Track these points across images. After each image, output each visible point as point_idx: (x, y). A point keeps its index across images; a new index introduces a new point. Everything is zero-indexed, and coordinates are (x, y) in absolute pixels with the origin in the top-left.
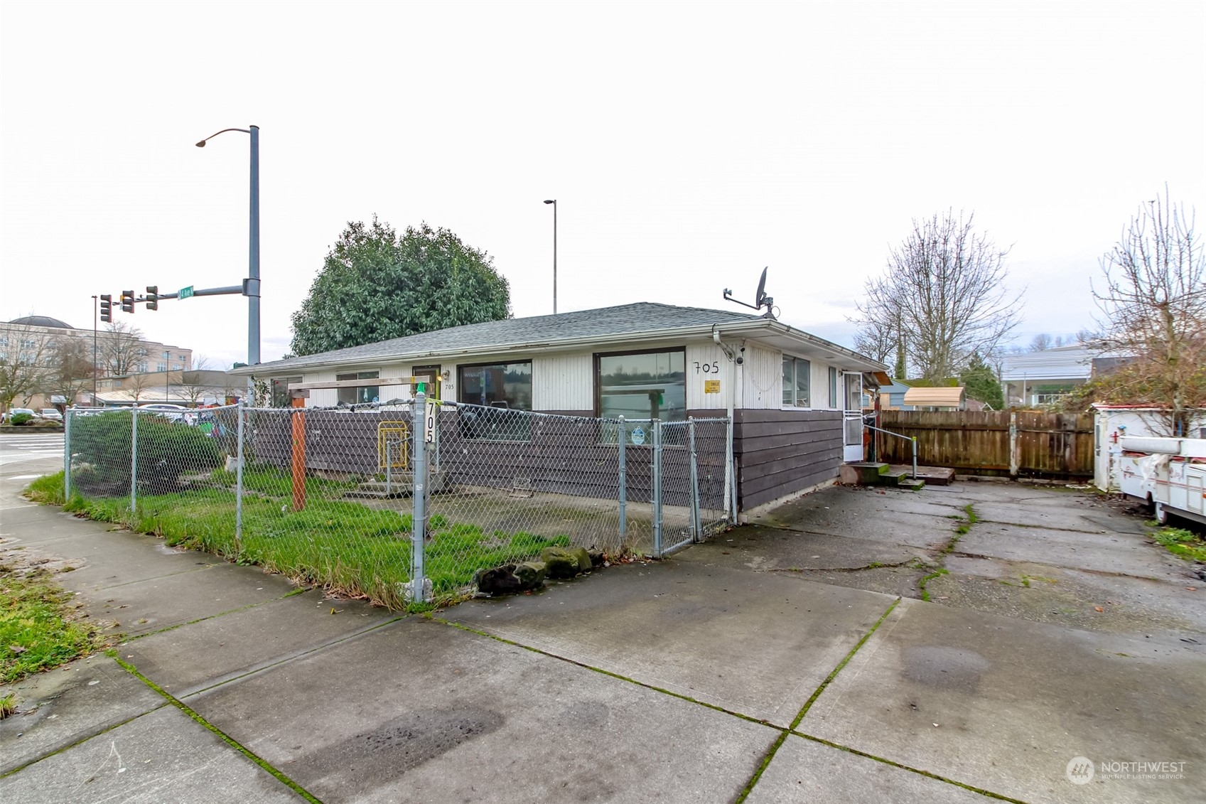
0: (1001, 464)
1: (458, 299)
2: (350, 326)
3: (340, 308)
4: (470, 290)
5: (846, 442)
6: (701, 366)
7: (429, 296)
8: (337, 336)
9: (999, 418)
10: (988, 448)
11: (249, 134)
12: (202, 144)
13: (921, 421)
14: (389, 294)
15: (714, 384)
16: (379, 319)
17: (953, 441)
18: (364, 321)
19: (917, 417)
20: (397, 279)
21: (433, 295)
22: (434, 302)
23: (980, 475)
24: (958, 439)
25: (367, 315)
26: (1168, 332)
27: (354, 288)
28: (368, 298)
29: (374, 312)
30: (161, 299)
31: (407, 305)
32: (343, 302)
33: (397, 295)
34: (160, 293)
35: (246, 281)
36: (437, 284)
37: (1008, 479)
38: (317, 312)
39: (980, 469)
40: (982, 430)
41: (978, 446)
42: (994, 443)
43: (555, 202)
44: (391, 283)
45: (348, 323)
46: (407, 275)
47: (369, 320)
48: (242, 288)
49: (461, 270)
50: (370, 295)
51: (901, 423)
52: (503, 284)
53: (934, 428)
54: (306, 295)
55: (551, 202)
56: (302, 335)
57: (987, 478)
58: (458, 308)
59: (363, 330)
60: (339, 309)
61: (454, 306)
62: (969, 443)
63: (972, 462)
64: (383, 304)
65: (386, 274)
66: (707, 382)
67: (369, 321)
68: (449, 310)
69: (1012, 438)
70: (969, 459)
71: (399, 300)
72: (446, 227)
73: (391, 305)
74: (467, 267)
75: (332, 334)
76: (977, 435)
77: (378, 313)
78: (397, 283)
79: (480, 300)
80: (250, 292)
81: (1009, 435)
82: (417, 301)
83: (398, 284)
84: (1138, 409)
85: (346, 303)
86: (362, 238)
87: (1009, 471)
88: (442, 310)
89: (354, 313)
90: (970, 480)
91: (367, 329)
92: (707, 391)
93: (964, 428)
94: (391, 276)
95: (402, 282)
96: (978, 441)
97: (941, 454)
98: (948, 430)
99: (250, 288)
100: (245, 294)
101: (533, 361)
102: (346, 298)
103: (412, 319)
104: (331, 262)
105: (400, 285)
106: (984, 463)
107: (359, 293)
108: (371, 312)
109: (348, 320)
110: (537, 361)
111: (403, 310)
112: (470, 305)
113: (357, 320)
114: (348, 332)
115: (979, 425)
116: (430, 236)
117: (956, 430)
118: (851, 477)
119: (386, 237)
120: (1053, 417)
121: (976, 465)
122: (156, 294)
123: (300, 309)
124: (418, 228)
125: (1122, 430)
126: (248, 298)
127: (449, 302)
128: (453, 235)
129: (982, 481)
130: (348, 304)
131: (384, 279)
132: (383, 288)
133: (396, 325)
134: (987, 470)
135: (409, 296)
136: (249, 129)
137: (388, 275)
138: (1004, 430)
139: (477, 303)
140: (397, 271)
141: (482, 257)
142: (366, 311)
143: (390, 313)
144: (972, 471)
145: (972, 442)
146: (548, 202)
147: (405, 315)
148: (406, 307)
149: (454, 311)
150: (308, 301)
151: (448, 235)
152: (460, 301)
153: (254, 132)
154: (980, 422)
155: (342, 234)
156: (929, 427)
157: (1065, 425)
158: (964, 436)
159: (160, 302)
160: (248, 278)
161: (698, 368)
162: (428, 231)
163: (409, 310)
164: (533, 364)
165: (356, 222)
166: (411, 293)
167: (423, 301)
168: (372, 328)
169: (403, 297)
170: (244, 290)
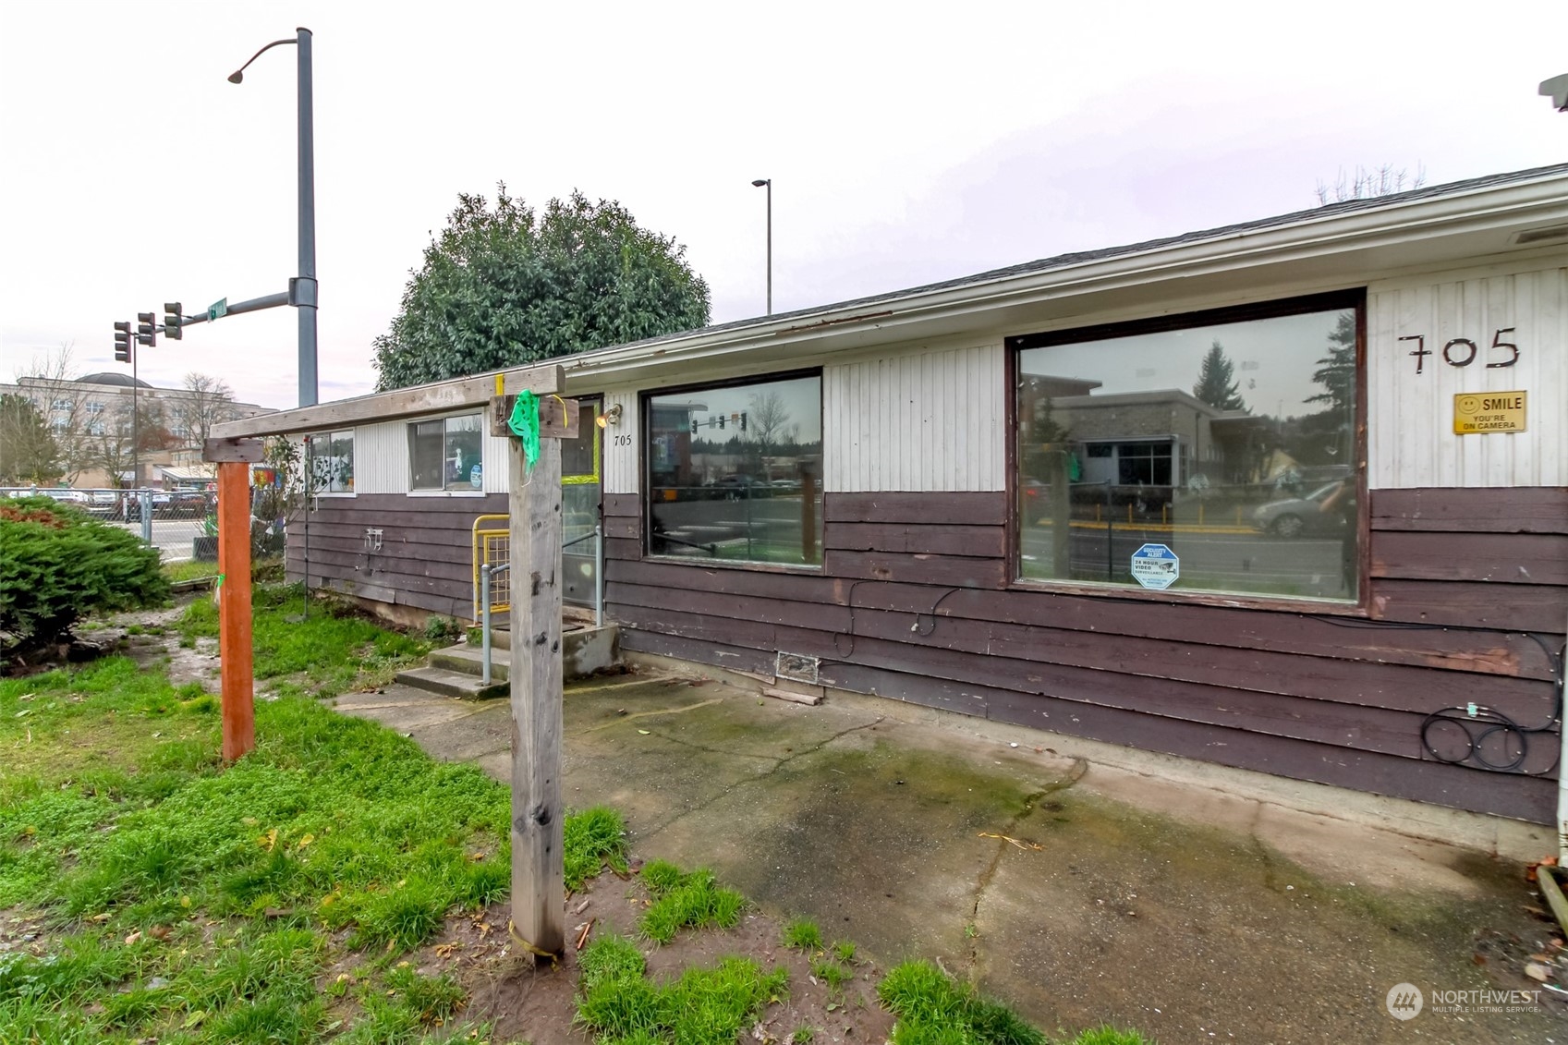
1: (631, 310)
2: (462, 355)
3: (446, 326)
4: (650, 294)
6: (1434, 345)
7: (585, 308)
8: (441, 371)
11: (297, 47)
12: (236, 78)
14: (523, 304)
15: (1497, 404)
16: (507, 344)
18: (485, 347)
20: (534, 281)
21: (591, 305)
22: (594, 317)
25: (489, 338)
27: (467, 295)
28: (490, 310)
29: (499, 333)
30: (186, 322)
31: (551, 321)
32: (451, 318)
33: (536, 306)
35: (294, 282)
36: (598, 288)
38: (412, 335)
43: (768, 183)
44: (526, 287)
45: (458, 351)
46: (551, 274)
47: (492, 345)
48: (288, 295)
49: (636, 265)
50: (493, 305)
52: (701, 289)
54: (397, 311)
55: (762, 183)
56: (390, 372)
58: (631, 325)
59: (482, 362)
60: (445, 330)
61: (625, 321)
64: (513, 321)
65: (518, 272)
66: (1461, 400)
67: (491, 347)
68: (618, 327)
71: (539, 313)
72: (610, 200)
73: (526, 321)
74: (644, 259)
75: (433, 369)
77: (506, 335)
78: (535, 287)
79: (665, 313)
80: (300, 300)
82: (568, 316)
83: (537, 290)
85: (455, 319)
86: (482, 221)
88: (606, 329)
89: (468, 334)
91: (488, 361)
92: (1461, 430)
94: (526, 275)
95: (543, 285)
99: (302, 293)
100: (293, 303)
101: (826, 371)
102: (455, 311)
103: (559, 345)
104: (433, 256)
105: (540, 291)
107: (476, 303)
108: (495, 333)
109: (459, 347)
110: (836, 370)
111: (545, 329)
112: (650, 320)
113: (472, 345)
114: (457, 365)
116: (587, 214)
119: (520, 221)
122: (179, 314)
123: (389, 333)
124: (567, 202)
126: (297, 309)
127: (617, 315)
128: (623, 211)
130: (458, 321)
131: (515, 282)
132: (513, 295)
133: (534, 354)
135: (554, 307)
136: (296, 37)
137: (521, 274)
139: (662, 317)
140: (536, 268)
141: (667, 246)
142: (486, 332)
143: (525, 334)
146: (758, 184)
147: (548, 337)
148: (550, 326)
149: (625, 329)
150: (401, 321)
151: (615, 212)
152: (634, 312)
153: (304, 39)
155: (451, 215)
159: (185, 328)
160: (296, 276)
161: (1421, 353)
162: (583, 206)
163: (554, 330)
164: (825, 375)
165: (473, 195)
166: (558, 302)
167: (576, 315)
168: (496, 358)
169: (546, 309)
170: (291, 298)
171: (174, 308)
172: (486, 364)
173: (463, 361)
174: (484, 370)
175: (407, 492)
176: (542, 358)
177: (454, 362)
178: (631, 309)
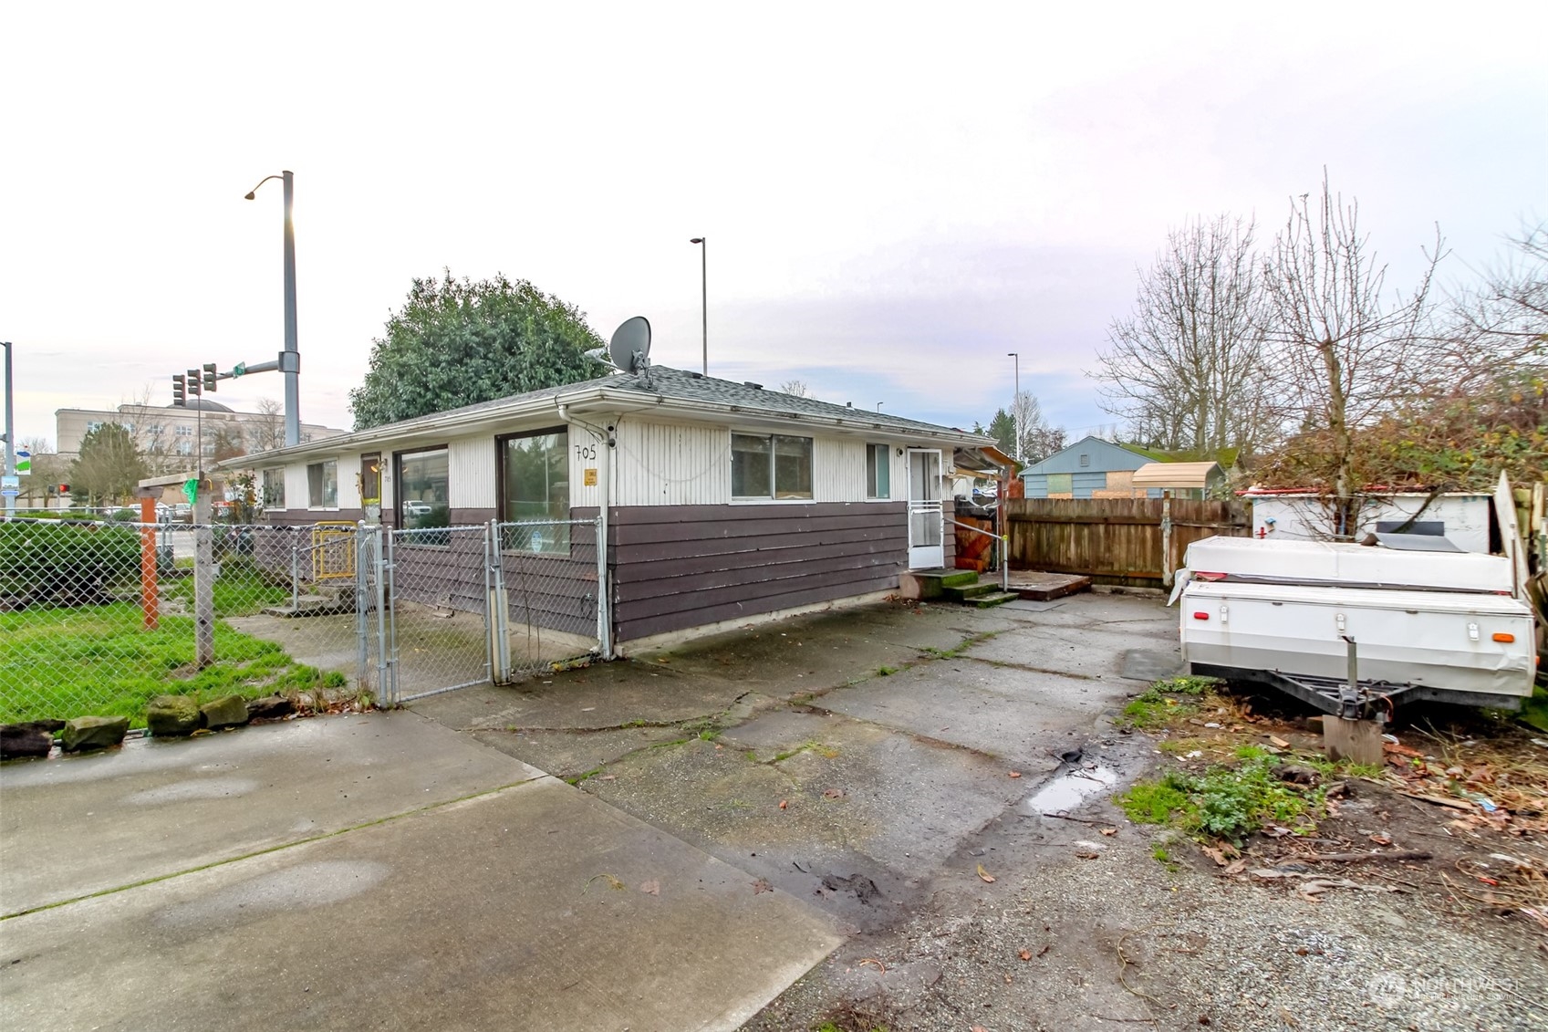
0: (1153, 571)
2: (407, 403)
3: (396, 382)
4: (548, 354)
5: (913, 542)
6: (581, 450)
7: (500, 364)
9: (1150, 508)
10: (1135, 547)
11: (282, 181)
12: (250, 196)
13: (1056, 513)
14: (456, 362)
15: (591, 474)
16: (440, 394)
17: (1093, 539)
18: (425, 396)
19: (1049, 507)
20: (464, 346)
21: (506, 363)
22: (507, 373)
23: (1127, 585)
24: (1099, 537)
25: (427, 390)
26: (1333, 383)
27: (412, 358)
28: (429, 369)
29: (434, 386)
30: (220, 378)
31: (475, 376)
33: (464, 365)
34: (219, 371)
35: (282, 354)
36: (510, 349)
37: (1162, 591)
38: (376, 388)
39: (1126, 578)
40: (1129, 525)
41: (1124, 546)
42: (1143, 541)
43: (703, 241)
44: (457, 350)
45: (404, 400)
46: (476, 340)
47: (429, 395)
48: (277, 363)
49: (539, 331)
50: (431, 365)
51: (1031, 515)
53: (1068, 522)
55: (698, 241)
56: (360, 416)
57: (1135, 590)
58: (531, 378)
59: (422, 408)
60: (396, 384)
61: (527, 375)
62: (1113, 542)
63: (1116, 567)
64: (445, 377)
65: (451, 339)
66: (585, 472)
68: (521, 380)
69: (1165, 535)
70: (1112, 564)
71: (467, 370)
72: (526, 280)
73: (456, 376)
74: (548, 326)
75: (386, 415)
76: (1123, 531)
77: (440, 387)
78: (464, 349)
79: (563, 367)
80: (287, 367)
81: (1162, 532)
82: (488, 372)
83: (465, 351)
84: (1290, 495)
85: (403, 376)
86: (433, 298)
87: (1161, 580)
88: (513, 382)
89: (412, 388)
90: (1114, 592)
91: (427, 407)
92: (586, 484)
93: (1106, 522)
94: (457, 341)
95: (471, 348)
96: (1124, 539)
97: (1080, 556)
98: (1088, 524)
99: (288, 362)
100: (282, 370)
101: (449, 446)
102: (403, 370)
103: (479, 395)
104: (395, 326)
105: (468, 352)
106: (1131, 569)
107: (418, 364)
109: (405, 397)
110: (452, 446)
111: (469, 382)
112: (547, 374)
113: (415, 396)
114: (404, 411)
115: (1125, 518)
116: (507, 291)
117: (1097, 524)
118: (911, 590)
119: (464, 294)
120: (1217, 505)
121: (1120, 571)
122: (214, 372)
123: (361, 386)
124: (494, 282)
125: (1271, 524)
126: (284, 373)
127: (522, 371)
128: (534, 287)
129: (1127, 594)
130: (405, 378)
131: (449, 346)
132: (447, 357)
133: (461, 401)
134: (1135, 578)
135: (478, 365)
136: (282, 175)
137: (452, 341)
138: (1156, 524)
139: (558, 371)
140: (464, 336)
142: (425, 385)
143: (454, 386)
144: (1117, 580)
145: (1117, 541)
146: (696, 241)
147: (472, 388)
148: (474, 379)
149: (526, 381)
150: (369, 376)
151: (528, 289)
152: (534, 369)
153: (288, 177)
154: (1126, 513)
155: (407, 296)
156: (1063, 520)
157: (1233, 516)
158: (1107, 531)
159: (218, 383)
160: (284, 350)
161: (578, 453)
162: (506, 285)
163: (476, 382)
164: (449, 450)
165: (423, 278)
166: (481, 361)
167: (492, 371)
168: (433, 405)
169: (471, 367)
170: (280, 365)
171: (211, 368)
172: (425, 410)
173: (408, 408)
174: (425, 414)
175: (307, 507)
176: (467, 404)
177: (400, 409)
178: (532, 366)
